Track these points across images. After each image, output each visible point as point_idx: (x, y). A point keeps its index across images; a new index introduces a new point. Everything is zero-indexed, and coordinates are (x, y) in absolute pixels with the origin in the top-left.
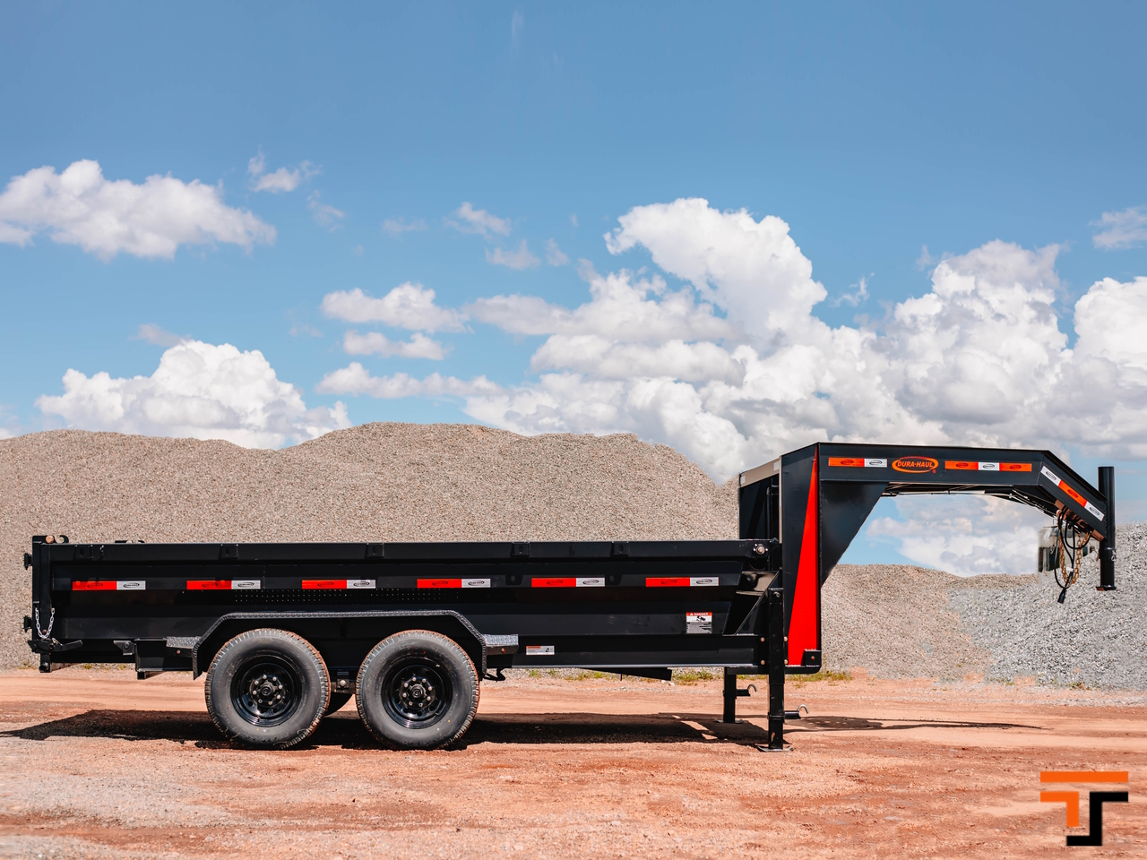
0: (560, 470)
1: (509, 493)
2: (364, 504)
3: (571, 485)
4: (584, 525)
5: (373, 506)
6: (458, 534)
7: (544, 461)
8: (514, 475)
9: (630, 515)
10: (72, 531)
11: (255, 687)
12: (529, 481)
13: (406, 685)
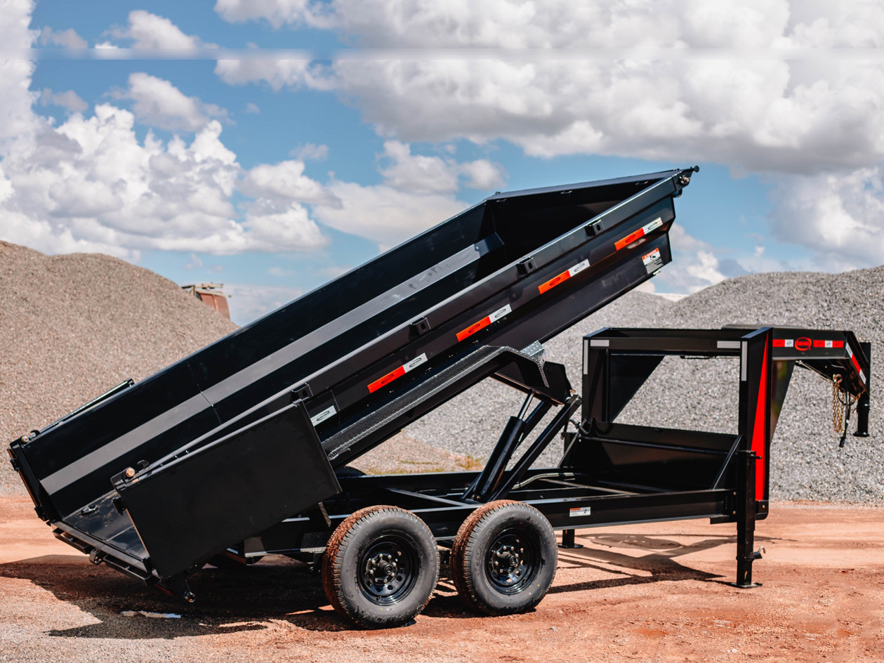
0: (112, 288)
1: (75, 308)
3: (125, 303)
4: (153, 340)
6: (49, 348)
7: (93, 278)
8: (71, 292)
9: (189, 332)
11: (372, 566)
12: (87, 298)
13: (498, 553)
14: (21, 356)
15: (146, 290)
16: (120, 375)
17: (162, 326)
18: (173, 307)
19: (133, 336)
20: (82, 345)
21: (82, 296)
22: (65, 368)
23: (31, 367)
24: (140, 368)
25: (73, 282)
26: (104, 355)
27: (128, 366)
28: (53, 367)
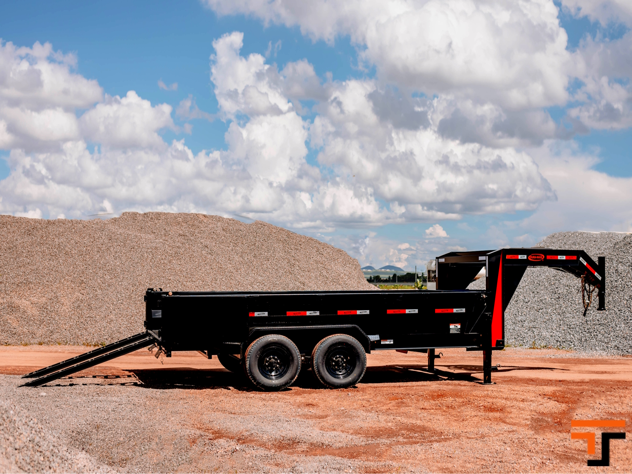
0: (257, 239)
1: (234, 251)
2: (163, 257)
3: (264, 247)
4: (276, 268)
5: (168, 258)
6: (215, 273)
7: (247, 234)
8: (234, 242)
9: (297, 263)
10: (5, 270)
11: (267, 361)
12: (242, 245)
13: (334, 359)
14: (199, 277)
15: (277, 240)
16: (253, 287)
17: (282, 260)
18: (291, 249)
19: (265, 266)
20: (234, 271)
21: (240, 245)
22: (222, 283)
23: (203, 283)
24: (266, 284)
25: (236, 236)
26: (246, 276)
27: (259, 282)
28: (215, 283)
